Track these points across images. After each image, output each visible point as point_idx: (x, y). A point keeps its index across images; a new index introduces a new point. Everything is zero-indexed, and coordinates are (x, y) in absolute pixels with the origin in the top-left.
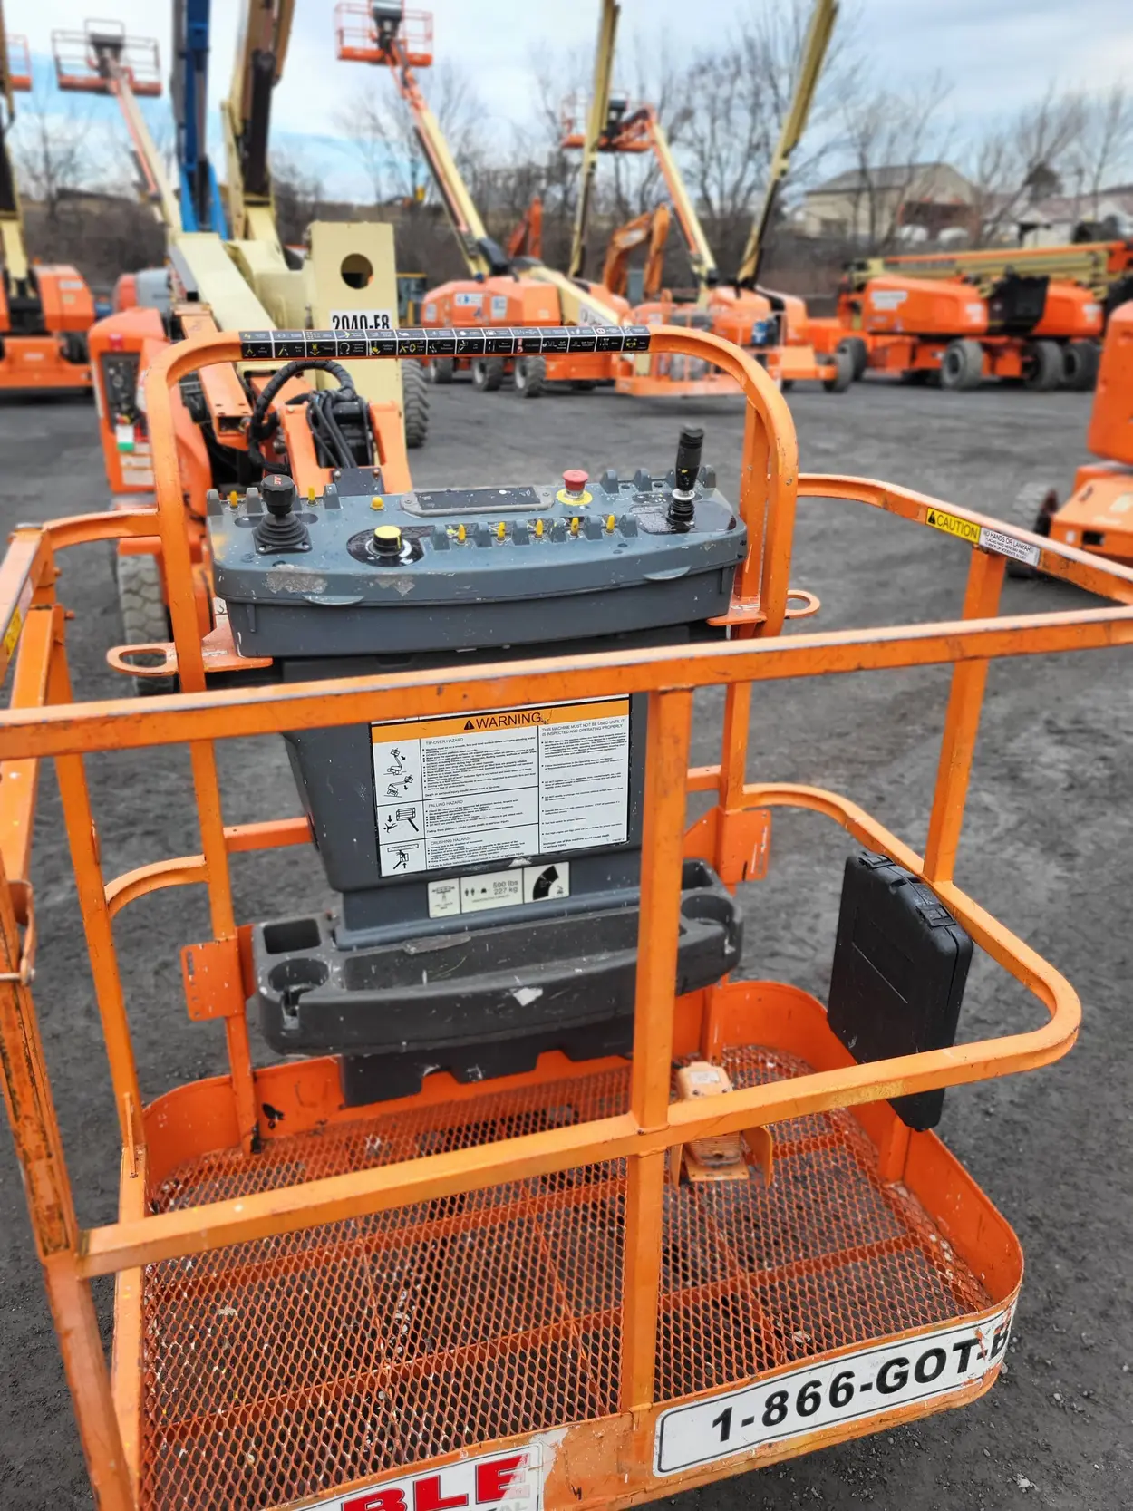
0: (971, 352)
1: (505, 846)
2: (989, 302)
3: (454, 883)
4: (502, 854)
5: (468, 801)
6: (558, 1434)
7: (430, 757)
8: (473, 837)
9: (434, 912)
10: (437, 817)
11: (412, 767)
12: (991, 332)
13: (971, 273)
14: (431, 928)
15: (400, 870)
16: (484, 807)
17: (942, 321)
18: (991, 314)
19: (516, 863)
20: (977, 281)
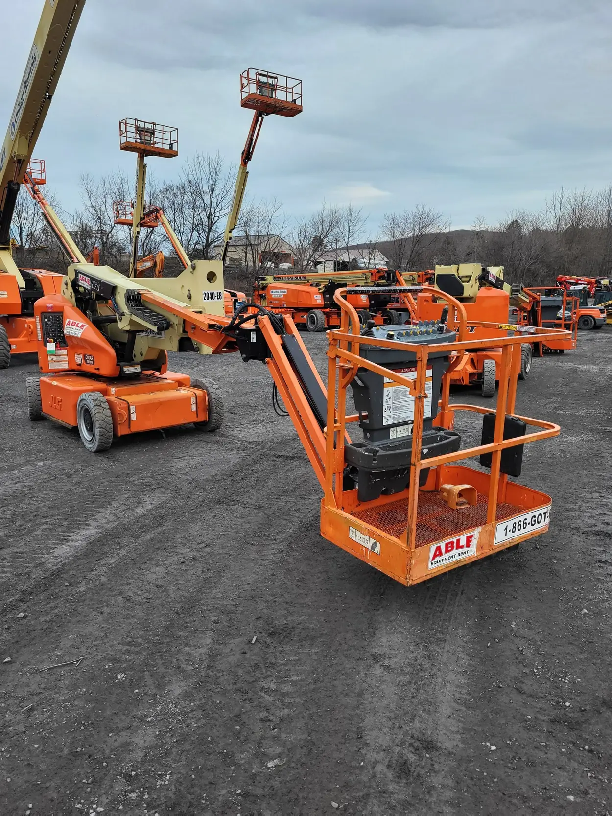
0: (319, 314)
1: (407, 417)
2: (323, 293)
3: (395, 428)
4: (407, 420)
5: (401, 404)
6: (479, 529)
7: (394, 391)
8: (401, 415)
9: (391, 437)
10: (395, 409)
11: (391, 395)
12: (325, 307)
13: (314, 282)
14: (390, 441)
15: (387, 424)
16: (404, 406)
17: (305, 303)
18: (325, 299)
19: (409, 422)
20: (317, 285)
